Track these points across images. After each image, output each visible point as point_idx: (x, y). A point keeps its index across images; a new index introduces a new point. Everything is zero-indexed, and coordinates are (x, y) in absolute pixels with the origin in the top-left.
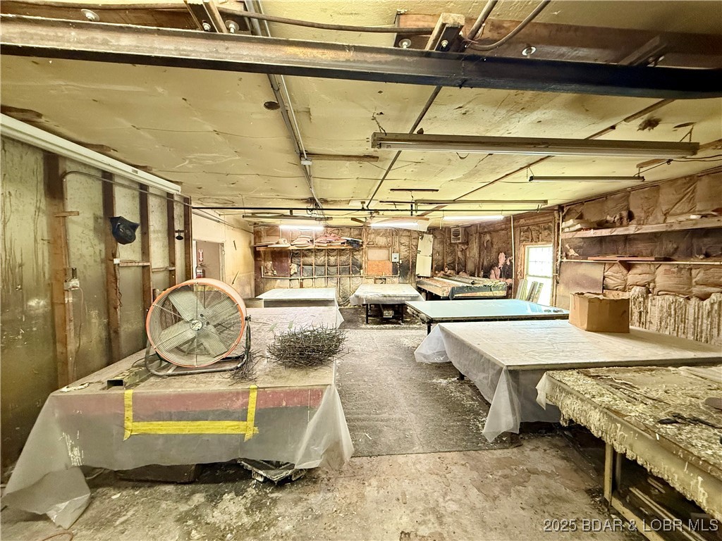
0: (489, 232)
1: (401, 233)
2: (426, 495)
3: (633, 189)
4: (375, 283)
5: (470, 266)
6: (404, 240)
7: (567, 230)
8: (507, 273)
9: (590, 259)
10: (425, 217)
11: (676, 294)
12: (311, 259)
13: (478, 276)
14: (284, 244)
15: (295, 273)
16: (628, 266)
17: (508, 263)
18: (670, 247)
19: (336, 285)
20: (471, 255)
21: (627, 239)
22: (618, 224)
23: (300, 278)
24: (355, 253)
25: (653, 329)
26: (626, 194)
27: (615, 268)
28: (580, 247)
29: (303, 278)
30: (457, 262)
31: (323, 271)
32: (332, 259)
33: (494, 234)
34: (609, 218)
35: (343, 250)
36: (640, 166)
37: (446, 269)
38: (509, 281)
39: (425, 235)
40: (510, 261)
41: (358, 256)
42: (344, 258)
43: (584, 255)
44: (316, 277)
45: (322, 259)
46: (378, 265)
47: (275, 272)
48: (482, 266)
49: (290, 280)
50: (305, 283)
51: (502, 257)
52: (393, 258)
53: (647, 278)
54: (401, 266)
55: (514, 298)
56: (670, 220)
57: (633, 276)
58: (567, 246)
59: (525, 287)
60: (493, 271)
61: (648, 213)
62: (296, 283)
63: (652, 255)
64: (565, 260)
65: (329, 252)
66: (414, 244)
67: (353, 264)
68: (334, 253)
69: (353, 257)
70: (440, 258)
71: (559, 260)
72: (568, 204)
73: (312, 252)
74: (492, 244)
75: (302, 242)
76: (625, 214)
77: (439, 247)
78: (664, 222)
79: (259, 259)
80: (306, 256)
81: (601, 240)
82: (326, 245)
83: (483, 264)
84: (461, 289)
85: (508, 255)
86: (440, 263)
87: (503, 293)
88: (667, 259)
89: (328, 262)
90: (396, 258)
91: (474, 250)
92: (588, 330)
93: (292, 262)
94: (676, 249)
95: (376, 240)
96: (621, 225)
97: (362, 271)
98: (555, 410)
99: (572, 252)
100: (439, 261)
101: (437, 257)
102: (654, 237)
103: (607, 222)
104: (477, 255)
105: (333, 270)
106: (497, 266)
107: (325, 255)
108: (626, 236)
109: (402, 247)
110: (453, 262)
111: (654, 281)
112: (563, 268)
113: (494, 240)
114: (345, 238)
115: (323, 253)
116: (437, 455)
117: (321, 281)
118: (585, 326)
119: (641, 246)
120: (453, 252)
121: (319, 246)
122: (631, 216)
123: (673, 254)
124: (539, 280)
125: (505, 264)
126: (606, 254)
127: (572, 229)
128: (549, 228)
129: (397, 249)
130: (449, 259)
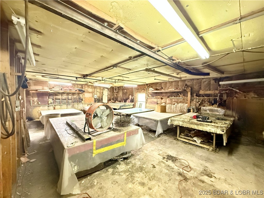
0: (126, 89)
1: (97, 88)
2: (155, 148)
3: (162, 82)
4: (88, 106)
5: (119, 99)
6: (98, 90)
7: (150, 90)
8: (132, 101)
9: (154, 97)
10: (113, 83)
11: (170, 104)
12: (60, 97)
13: (122, 102)
14: (46, 89)
15: (51, 103)
16: (162, 99)
17: (132, 98)
18: (169, 95)
19: (72, 107)
20: (119, 96)
21: (161, 93)
22: (160, 89)
23: (53, 105)
24: (80, 95)
25: (169, 111)
26: (161, 83)
27: (159, 99)
28: (152, 94)
29: (55, 105)
30: (115, 98)
31: (66, 102)
32: (70, 97)
33: (128, 90)
34: (158, 88)
35: (75, 93)
36: (169, 79)
37: (112, 100)
38: (133, 103)
39: (105, 89)
40: (133, 98)
41: (81, 96)
42: (75, 96)
43: (153, 96)
44: (62, 104)
45: (65, 97)
46: (89, 99)
47: (39, 103)
48: (124, 99)
49: (48, 106)
50: (56, 107)
51: (130, 96)
52: (95, 97)
53: (165, 101)
54: (97, 99)
55: (135, 108)
56: (169, 90)
57: (163, 101)
58: (149, 94)
59: (137, 105)
60: (127, 101)
61: (165, 88)
62: (52, 108)
63: (166, 96)
64: (148, 97)
65: (68, 94)
66: (102, 92)
67: (79, 99)
68: (71, 94)
69: (79, 96)
70: (110, 97)
71: (147, 97)
72: (149, 84)
73: (60, 94)
74: (127, 93)
75: (57, 89)
76: (161, 87)
77: (109, 93)
78: (168, 90)
79: (28, 96)
80: (57, 95)
81: (156, 93)
82: (69, 91)
83: (124, 98)
84: (122, 106)
85: (132, 96)
86: (110, 98)
87: (132, 107)
88: (169, 97)
89: (68, 98)
90: (96, 96)
91: (121, 94)
92: (161, 112)
93: (49, 98)
94: (170, 95)
95: (88, 90)
96: (160, 90)
97: (83, 101)
98: (172, 125)
99: (150, 95)
100: (109, 97)
101: (109, 96)
102: (166, 93)
103: (157, 89)
104: (122, 96)
105: (70, 101)
106: (129, 99)
107: (66, 95)
108: (161, 92)
109: (98, 93)
110: (114, 98)
111: (166, 102)
112: (148, 99)
113: (128, 92)
114: (77, 89)
115: (65, 94)
116: (150, 143)
117: (65, 106)
118: (160, 112)
119: (164, 95)
120: (113, 95)
121: (65, 91)
122: (162, 88)
123: (170, 96)
124: (141, 103)
125: (131, 98)
126: (157, 96)
127: (151, 90)
128: (144, 89)
129: (96, 93)
130: (112, 97)
